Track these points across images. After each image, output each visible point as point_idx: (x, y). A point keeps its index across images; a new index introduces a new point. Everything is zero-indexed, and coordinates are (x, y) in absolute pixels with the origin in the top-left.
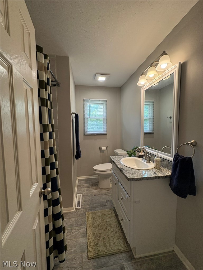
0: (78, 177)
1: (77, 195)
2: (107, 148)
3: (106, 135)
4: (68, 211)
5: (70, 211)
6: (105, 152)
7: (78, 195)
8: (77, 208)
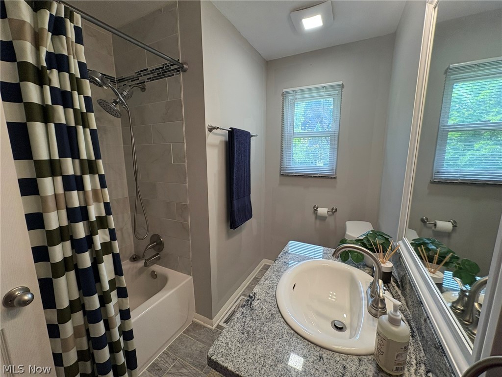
0: (264, 260)
1: (240, 296)
2: (334, 211)
3: (335, 178)
4: (202, 323)
5: (205, 325)
6: (327, 220)
7: (242, 297)
8: (221, 324)
